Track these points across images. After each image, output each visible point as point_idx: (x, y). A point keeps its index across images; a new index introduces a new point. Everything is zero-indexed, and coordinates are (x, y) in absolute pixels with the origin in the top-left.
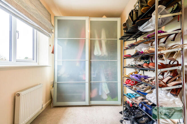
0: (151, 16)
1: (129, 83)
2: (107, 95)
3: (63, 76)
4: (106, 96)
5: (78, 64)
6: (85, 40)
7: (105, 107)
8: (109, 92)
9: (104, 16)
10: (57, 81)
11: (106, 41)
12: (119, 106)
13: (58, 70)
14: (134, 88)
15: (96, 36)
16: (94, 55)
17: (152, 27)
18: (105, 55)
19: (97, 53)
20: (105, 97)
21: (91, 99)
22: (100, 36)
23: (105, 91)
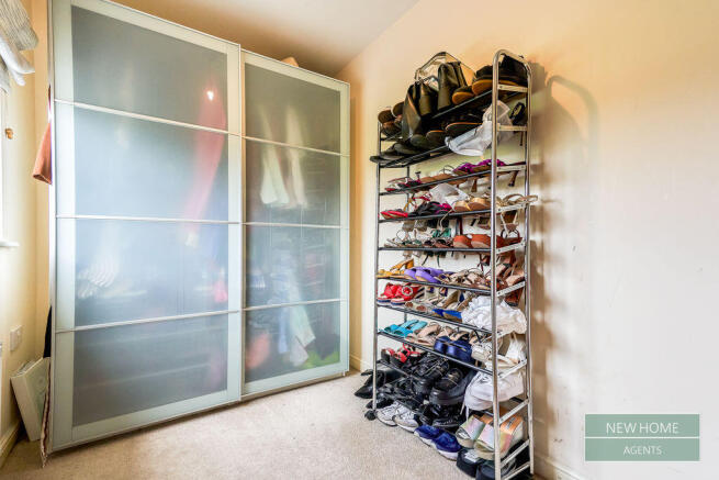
0: (480, 121)
1: (397, 294)
2: (308, 348)
3: (107, 296)
4: (305, 353)
5: (191, 238)
6: (226, 136)
7: (300, 391)
8: (314, 338)
9: (292, 59)
10: (76, 324)
11: (304, 154)
12: (342, 377)
13: (79, 269)
14: (415, 305)
15: (268, 132)
16: (260, 202)
17: (480, 147)
18: (299, 206)
19: (275, 199)
20: (299, 356)
21: (248, 376)
22: (281, 136)
23: (301, 337)
